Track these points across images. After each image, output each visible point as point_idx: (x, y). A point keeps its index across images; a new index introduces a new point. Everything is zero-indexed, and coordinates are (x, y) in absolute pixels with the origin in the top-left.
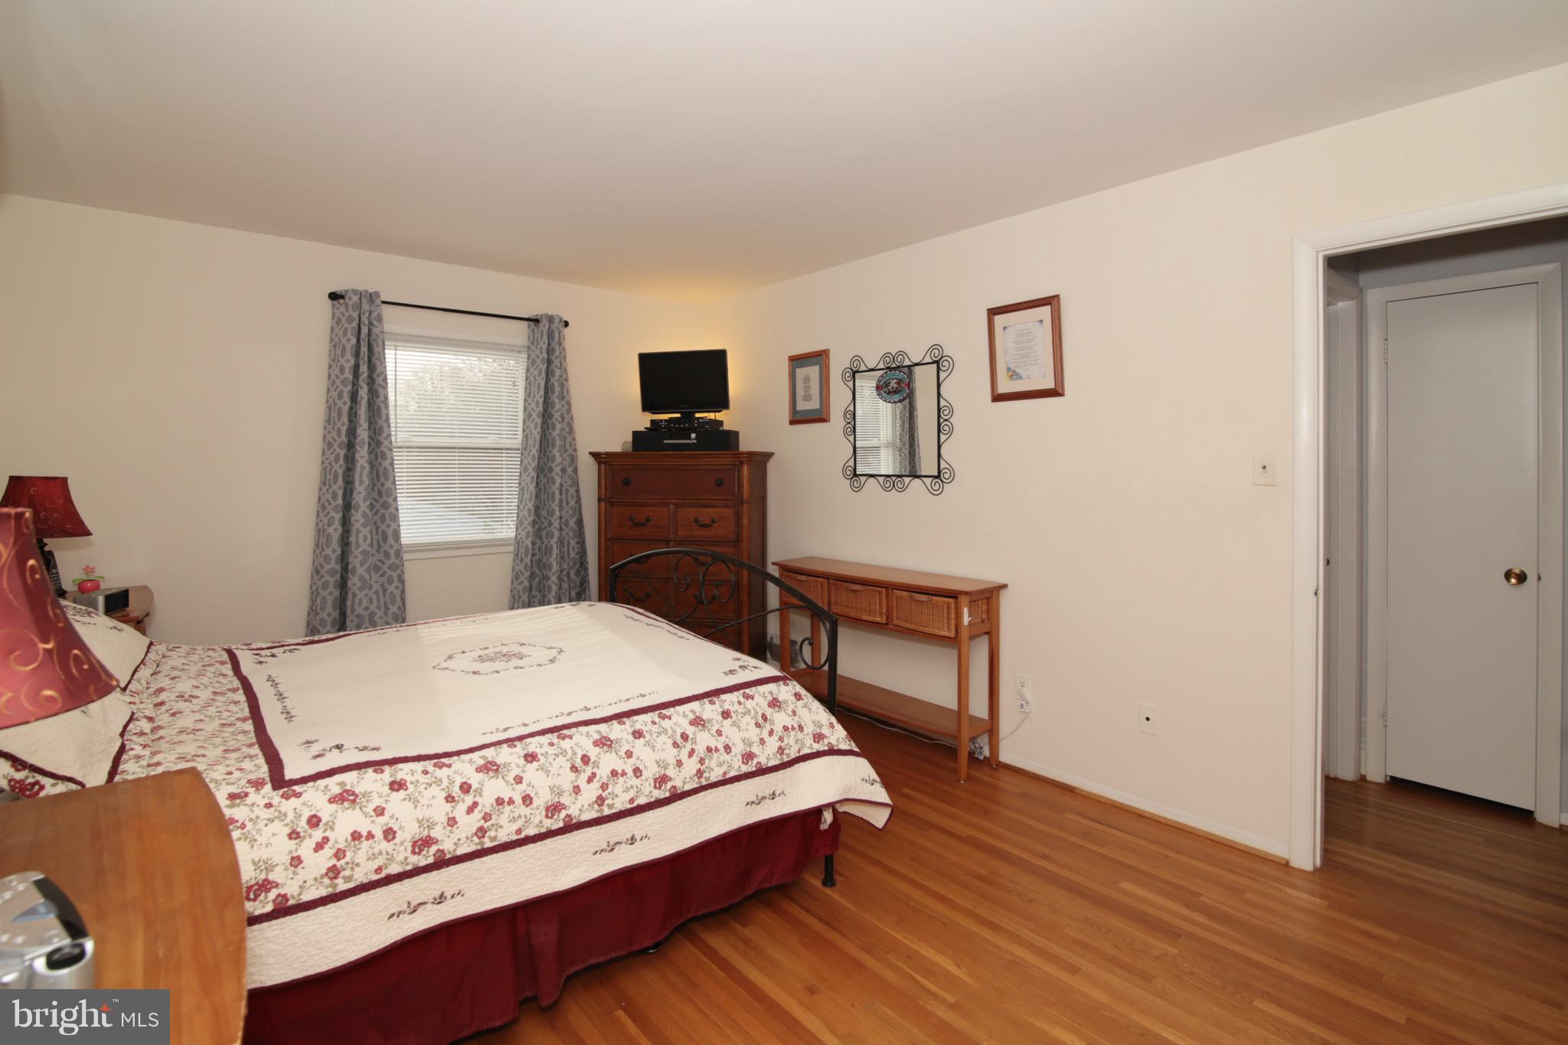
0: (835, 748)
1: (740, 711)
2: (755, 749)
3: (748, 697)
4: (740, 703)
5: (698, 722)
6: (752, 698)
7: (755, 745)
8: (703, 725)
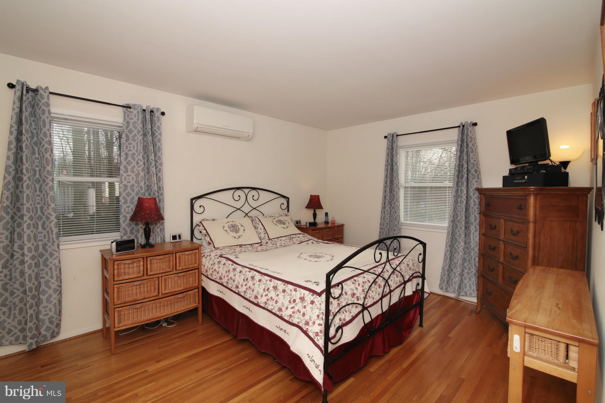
0: (308, 333)
1: (289, 293)
2: (284, 309)
3: (295, 290)
4: (291, 290)
5: (275, 288)
6: (296, 291)
7: (284, 307)
8: (275, 290)
